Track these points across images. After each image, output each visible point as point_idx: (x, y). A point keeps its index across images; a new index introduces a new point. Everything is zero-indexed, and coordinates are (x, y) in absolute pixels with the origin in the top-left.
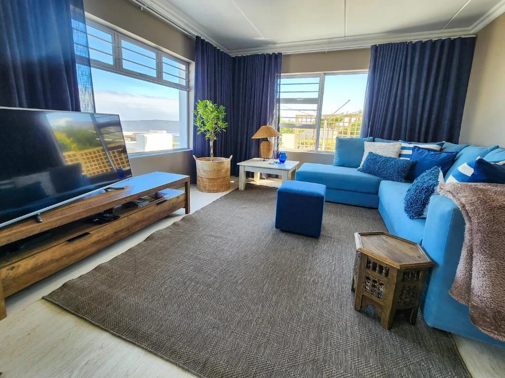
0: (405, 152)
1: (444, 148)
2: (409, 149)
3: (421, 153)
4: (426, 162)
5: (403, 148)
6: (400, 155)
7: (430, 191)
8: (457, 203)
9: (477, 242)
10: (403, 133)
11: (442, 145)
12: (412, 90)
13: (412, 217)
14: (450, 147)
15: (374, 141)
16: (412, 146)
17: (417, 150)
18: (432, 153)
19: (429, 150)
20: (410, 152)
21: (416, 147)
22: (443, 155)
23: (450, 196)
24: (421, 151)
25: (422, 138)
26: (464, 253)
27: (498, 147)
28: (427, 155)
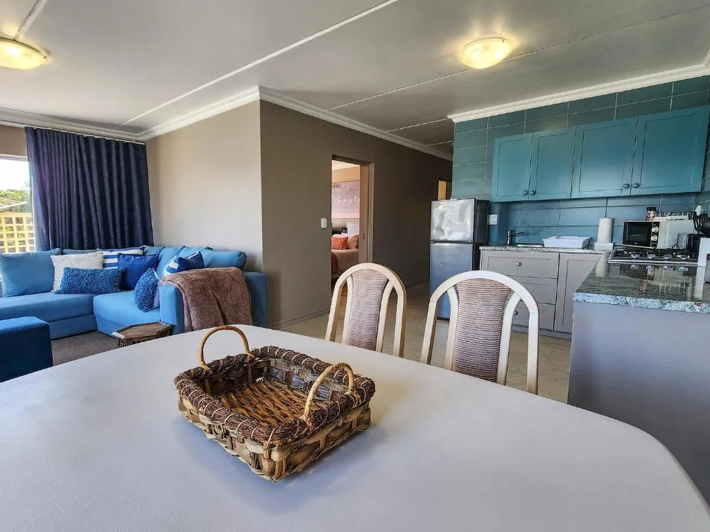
0: (109, 261)
1: (146, 252)
2: (113, 257)
3: (128, 260)
4: (136, 267)
5: (106, 257)
6: (104, 265)
7: (155, 286)
8: (175, 285)
9: (189, 302)
10: (97, 240)
11: (143, 249)
12: (96, 191)
13: (146, 311)
14: (151, 251)
15: (63, 254)
16: (115, 253)
17: (124, 257)
18: (138, 257)
19: (135, 255)
20: (115, 260)
21: (120, 254)
22: (149, 258)
23: (171, 283)
24: (126, 257)
25: (119, 243)
26: (186, 312)
27: (184, 247)
28: (134, 261)
